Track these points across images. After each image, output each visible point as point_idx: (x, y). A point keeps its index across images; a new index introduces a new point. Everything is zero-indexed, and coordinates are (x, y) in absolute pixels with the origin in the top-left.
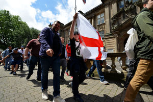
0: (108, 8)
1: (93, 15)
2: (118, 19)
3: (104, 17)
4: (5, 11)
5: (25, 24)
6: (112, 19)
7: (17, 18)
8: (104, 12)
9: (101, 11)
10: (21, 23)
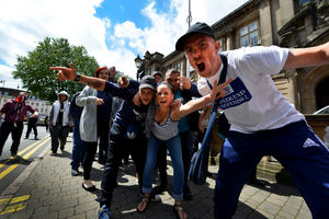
0: (267, 9)
1: (229, 29)
2: (296, 32)
3: (259, 30)
4: (62, 40)
5: (93, 60)
6: (280, 32)
7: (80, 50)
8: (257, 18)
9: (248, 17)
10: (87, 59)
